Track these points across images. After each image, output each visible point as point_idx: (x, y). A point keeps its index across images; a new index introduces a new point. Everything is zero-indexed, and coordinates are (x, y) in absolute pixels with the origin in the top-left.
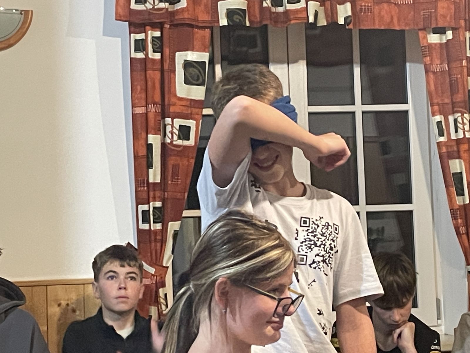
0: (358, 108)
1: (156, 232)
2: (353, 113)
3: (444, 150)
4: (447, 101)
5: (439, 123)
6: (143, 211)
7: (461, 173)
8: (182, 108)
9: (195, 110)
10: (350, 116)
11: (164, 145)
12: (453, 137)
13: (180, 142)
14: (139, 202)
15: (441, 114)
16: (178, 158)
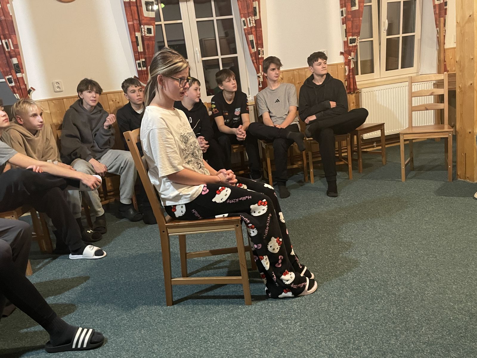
0: (215, 18)
1: (144, 71)
2: (213, 20)
3: (246, 31)
4: (246, 12)
5: (244, 21)
6: (139, 63)
7: (253, 40)
8: (147, 21)
9: (152, 22)
10: (212, 22)
11: (142, 37)
12: (249, 26)
13: (148, 35)
14: (136, 60)
15: (244, 17)
16: (148, 41)
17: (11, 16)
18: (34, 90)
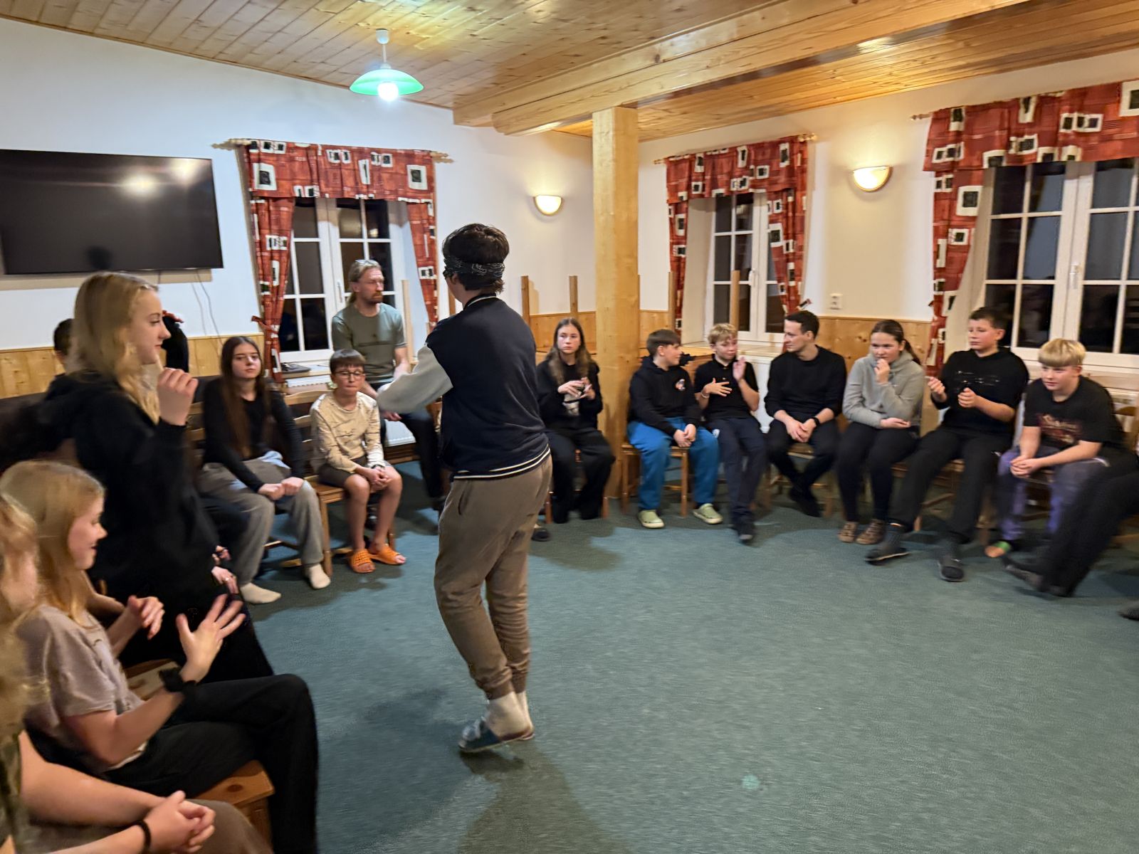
2: (1126, 213)
6: (936, 284)
8: (960, 222)
11: (947, 245)
13: (955, 243)
17: (804, 212)
18: (810, 303)
